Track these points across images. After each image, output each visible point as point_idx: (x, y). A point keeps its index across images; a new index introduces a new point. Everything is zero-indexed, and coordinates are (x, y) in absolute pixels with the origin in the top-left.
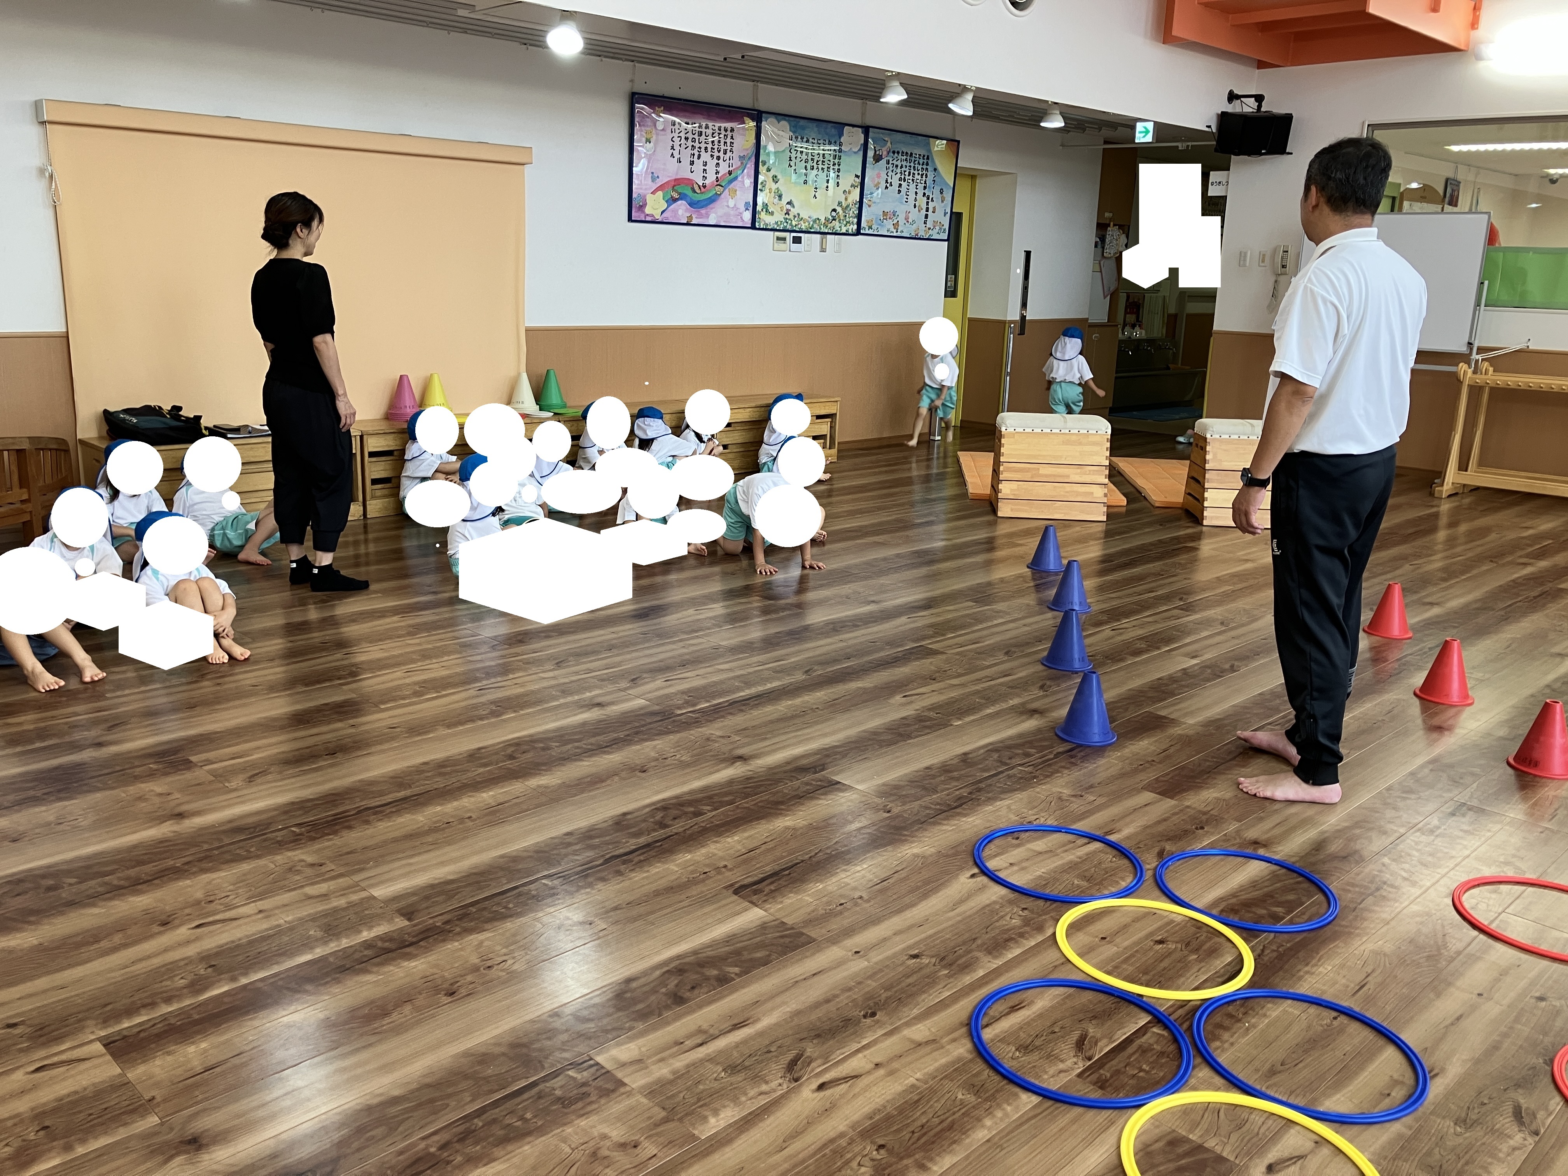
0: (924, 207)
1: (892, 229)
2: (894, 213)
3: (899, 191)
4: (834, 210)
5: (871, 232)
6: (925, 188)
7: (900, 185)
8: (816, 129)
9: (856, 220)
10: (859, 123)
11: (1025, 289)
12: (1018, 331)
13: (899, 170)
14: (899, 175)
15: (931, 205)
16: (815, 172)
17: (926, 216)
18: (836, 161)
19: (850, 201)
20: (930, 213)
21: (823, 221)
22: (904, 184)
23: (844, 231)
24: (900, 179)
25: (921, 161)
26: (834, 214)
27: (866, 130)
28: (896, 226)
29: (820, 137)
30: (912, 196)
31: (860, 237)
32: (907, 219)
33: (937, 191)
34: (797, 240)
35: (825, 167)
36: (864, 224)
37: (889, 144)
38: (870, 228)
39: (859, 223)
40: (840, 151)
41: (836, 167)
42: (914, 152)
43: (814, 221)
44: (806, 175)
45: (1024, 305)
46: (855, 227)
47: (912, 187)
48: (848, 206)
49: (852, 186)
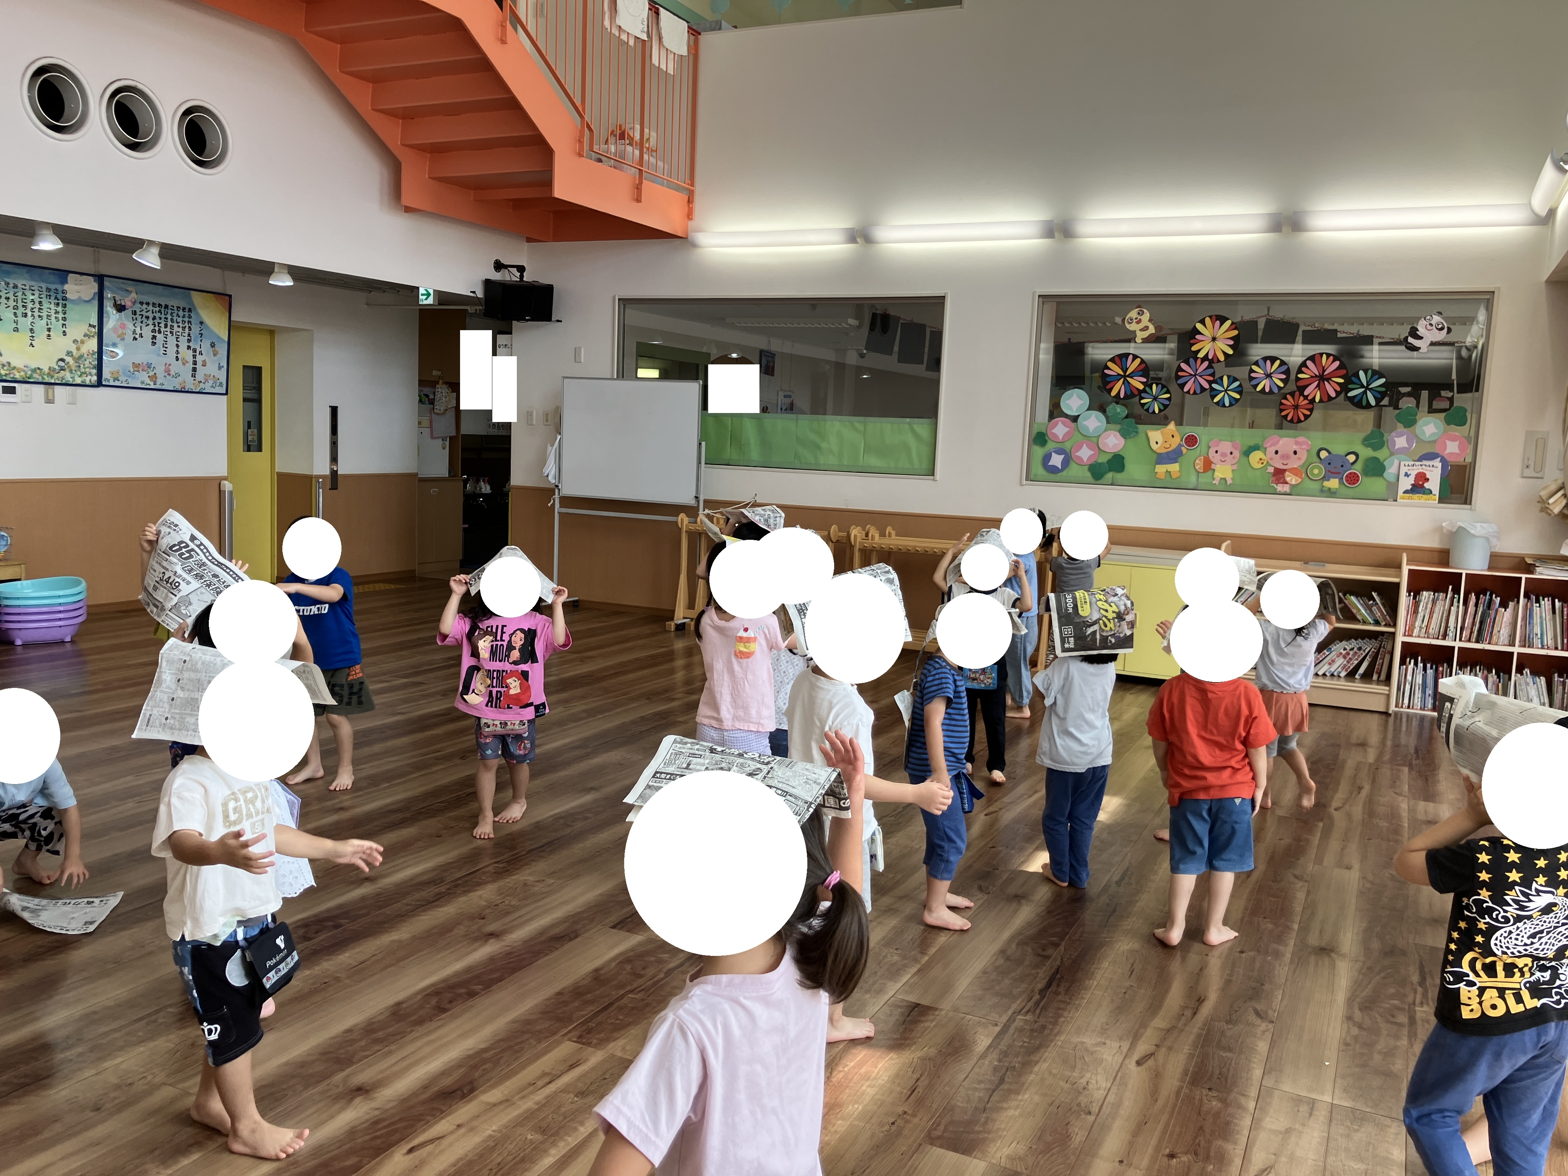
0: (191, 360)
2: (149, 365)
3: (154, 344)
4: (62, 360)
5: (117, 383)
6: (189, 341)
7: (154, 337)
8: (27, 275)
9: (94, 371)
10: (93, 273)
11: (334, 444)
12: (329, 486)
13: (150, 322)
14: (151, 327)
16: (30, 319)
17: (194, 370)
18: (60, 309)
19: (84, 349)
20: (198, 366)
21: (46, 370)
22: (160, 337)
23: (78, 381)
24: (153, 331)
26: (61, 364)
27: (100, 279)
28: (154, 378)
29: (32, 283)
30: (172, 349)
31: (101, 389)
32: (168, 372)
33: (206, 345)
34: (11, 391)
36: (106, 374)
37: (134, 295)
38: (116, 379)
39: (100, 374)
40: (65, 298)
41: (60, 316)
42: (170, 303)
43: (34, 371)
44: (16, 322)
45: (334, 459)
46: (95, 378)
47: (172, 340)
48: (81, 357)
49: (85, 336)
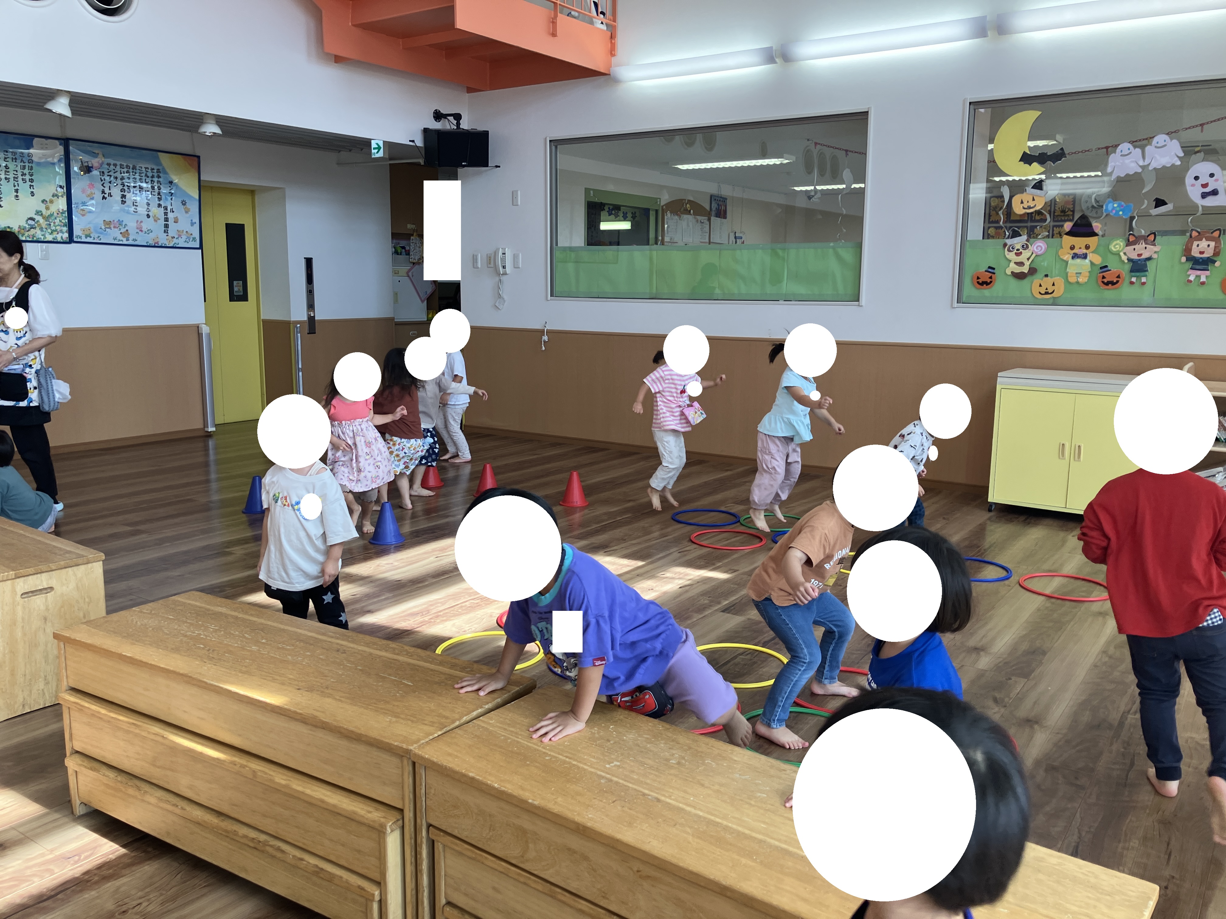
0: (163, 217)
1: (120, 237)
2: (120, 222)
3: (123, 202)
4: (32, 219)
5: (88, 240)
6: (159, 199)
7: (124, 196)
9: (65, 229)
10: (56, 135)
11: (310, 292)
12: (307, 331)
13: (119, 182)
14: (120, 187)
15: (170, 215)
17: (166, 226)
18: (26, 171)
19: (53, 209)
20: (171, 223)
22: (129, 195)
23: (49, 238)
24: (122, 190)
25: (150, 174)
26: (30, 222)
27: (66, 142)
28: (126, 234)
30: (142, 207)
31: (73, 245)
32: (139, 228)
33: (176, 203)
35: (11, 176)
36: (77, 231)
37: (100, 157)
38: (86, 236)
39: (71, 232)
40: (31, 161)
41: (27, 177)
42: (138, 165)
45: (311, 306)
46: (66, 235)
48: (52, 215)
49: (53, 196)
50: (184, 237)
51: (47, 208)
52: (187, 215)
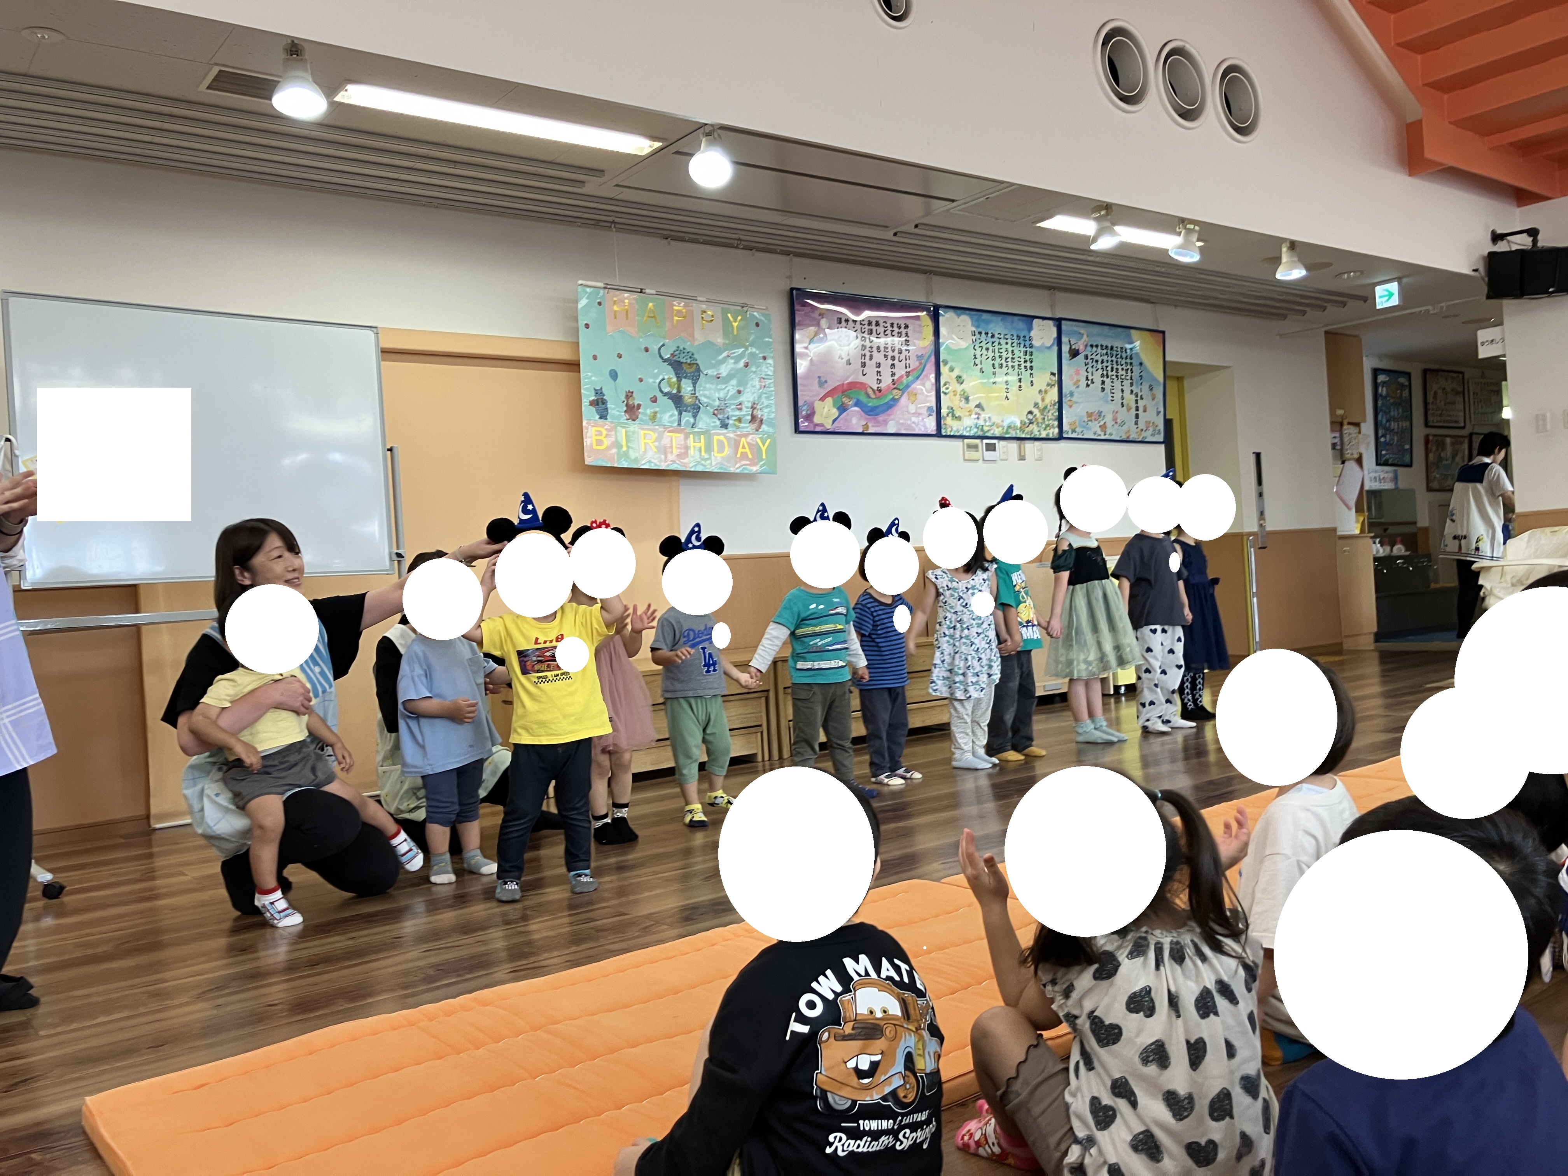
0: (1134, 406)
1: (1099, 432)
2: (1100, 413)
3: (1103, 389)
4: (1030, 412)
5: (1074, 435)
6: (1132, 384)
7: (1103, 382)
8: (1001, 324)
9: (1056, 423)
10: (1052, 317)
11: (1260, 497)
12: (1258, 544)
13: (1100, 366)
14: (1100, 371)
15: (1141, 404)
16: (1005, 370)
17: (1137, 416)
18: (1028, 357)
19: (1047, 401)
20: (1140, 412)
21: (1018, 425)
23: (1044, 435)
24: (1102, 376)
25: (1124, 355)
26: (1030, 417)
27: (1058, 322)
28: (1103, 427)
29: (1006, 332)
31: (1063, 442)
32: (1115, 420)
34: (991, 448)
35: (1016, 364)
36: (1066, 427)
38: (1074, 431)
39: (1060, 427)
40: (1031, 346)
41: (1028, 364)
42: (1115, 345)
43: (1009, 426)
44: (994, 374)
45: (1261, 514)
46: (1056, 430)
47: (1117, 383)
48: (1046, 407)
49: (1048, 385)
50: (1151, 429)
51: (1043, 400)
52: (1154, 402)
